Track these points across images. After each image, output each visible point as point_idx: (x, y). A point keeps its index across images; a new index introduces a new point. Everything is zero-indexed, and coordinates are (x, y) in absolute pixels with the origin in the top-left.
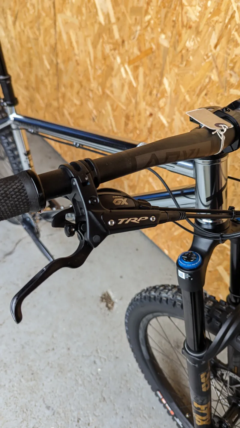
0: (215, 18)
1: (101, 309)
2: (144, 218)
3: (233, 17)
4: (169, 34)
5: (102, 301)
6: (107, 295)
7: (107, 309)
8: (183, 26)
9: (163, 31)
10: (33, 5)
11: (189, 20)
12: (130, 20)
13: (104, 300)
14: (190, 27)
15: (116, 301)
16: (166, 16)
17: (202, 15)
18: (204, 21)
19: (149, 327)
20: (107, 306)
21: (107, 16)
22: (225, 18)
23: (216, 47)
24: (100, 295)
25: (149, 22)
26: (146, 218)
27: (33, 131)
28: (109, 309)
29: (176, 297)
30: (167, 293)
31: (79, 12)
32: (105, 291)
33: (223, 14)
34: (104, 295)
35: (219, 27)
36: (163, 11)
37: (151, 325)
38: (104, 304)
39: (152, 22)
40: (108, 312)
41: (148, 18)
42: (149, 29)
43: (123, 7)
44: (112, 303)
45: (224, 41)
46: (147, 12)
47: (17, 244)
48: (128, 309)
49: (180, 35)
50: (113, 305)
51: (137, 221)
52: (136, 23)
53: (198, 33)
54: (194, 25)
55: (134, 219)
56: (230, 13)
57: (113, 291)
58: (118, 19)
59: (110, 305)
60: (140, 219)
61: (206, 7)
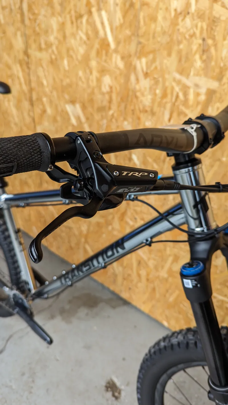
0: (165, 100)
1: (107, 400)
2: (145, 174)
3: (177, 96)
4: (130, 120)
5: (107, 390)
6: (111, 383)
7: (114, 399)
8: (140, 111)
9: (125, 119)
10: (16, 124)
11: (144, 107)
12: (97, 117)
13: (109, 389)
14: (146, 111)
15: (122, 387)
16: (125, 108)
17: (153, 101)
18: (156, 104)
19: (166, 395)
20: (114, 395)
21: (78, 119)
22: (172, 99)
23: (170, 120)
24: (104, 384)
25: (113, 115)
26: (146, 174)
27: (23, 204)
28: (117, 398)
29: (188, 337)
30: (177, 337)
31: (55, 120)
32: (109, 378)
33: (169, 96)
34: (109, 383)
35: (169, 106)
36: (123, 105)
37: (167, 392)
38: (109, 394)
39: (115, 115)
40: (115, 402)
41: (111, 112)
42: (114, 120)
43: (90, 109)
44: (118, 391)
45: (175, 115)
46: (110, 108)
47: (8, 341)
48: (139, 378)
49: (139, 118)
50: (120, 393)
51: (138, 175)
52: (102, 118)
53: (153, 113)
54: (148, 109)
55: (136, 173)
56: (175, 94)
57: (117, 377)
58: (87, 119)
59: (116, 394)
60: (141, 174)
61: (155, 94)
